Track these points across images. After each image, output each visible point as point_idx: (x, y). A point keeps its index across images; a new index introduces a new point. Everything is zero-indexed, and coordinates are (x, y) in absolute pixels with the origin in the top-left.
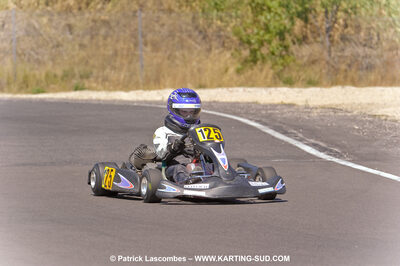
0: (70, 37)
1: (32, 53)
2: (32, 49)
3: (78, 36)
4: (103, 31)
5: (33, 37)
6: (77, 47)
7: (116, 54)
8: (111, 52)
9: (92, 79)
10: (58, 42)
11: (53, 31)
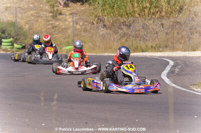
0: (163, 29)
1: (145, 36)
2: (144, 35)
3: (166, 29)
4: (177, 26)
5: (145, 29)
6: (165, 34)
7: (182, 37)
8: (180, 36)
9: (168, 48)
10: (157, 31)
11: (155, 27)
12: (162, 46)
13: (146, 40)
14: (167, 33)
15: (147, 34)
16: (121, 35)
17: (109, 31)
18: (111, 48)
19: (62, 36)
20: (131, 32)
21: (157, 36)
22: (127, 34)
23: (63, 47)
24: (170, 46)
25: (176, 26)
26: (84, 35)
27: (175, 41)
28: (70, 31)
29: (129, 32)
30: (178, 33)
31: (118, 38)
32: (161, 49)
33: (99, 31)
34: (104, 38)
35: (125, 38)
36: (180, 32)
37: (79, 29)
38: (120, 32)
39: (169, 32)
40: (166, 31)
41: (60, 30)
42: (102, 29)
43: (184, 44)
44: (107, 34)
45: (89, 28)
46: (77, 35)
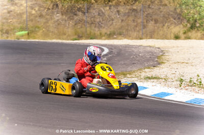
12: (117, 33)
13: (101, 27)
14: (122, 20)
15: (103, 21)
16: (76, 21)
17: (64, 17)
18: (65, 34)
19: (17, 21)
20: (86, 18)
21: (112, 23)
22: (82, 20)
23: (16, 32)
24: (124, 33)
25: (131, 13)
26: (39, 20)
27: (129, 28)
28: (25, 16)
29: (84, 18)
30: (134, 20)
31: (73, 24)
32: (115, 36)
33: (55, 16)
34: (59, 24)
35: (80, 25)
36: (135, 20)
37: (34, 14)
38: (76, 18)
39: (124, 19)
40: (121, 18)
41: (15, 15)
42: (58, 15)
43: (138, 31)
44: (62, 20)
45: (44, 14)
46: (32, 20)
